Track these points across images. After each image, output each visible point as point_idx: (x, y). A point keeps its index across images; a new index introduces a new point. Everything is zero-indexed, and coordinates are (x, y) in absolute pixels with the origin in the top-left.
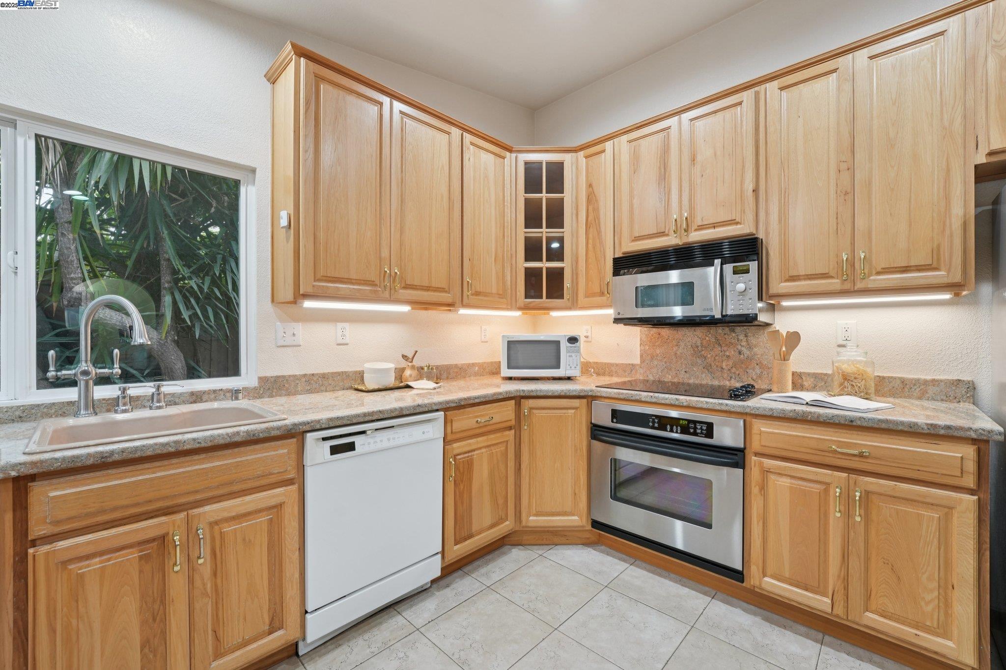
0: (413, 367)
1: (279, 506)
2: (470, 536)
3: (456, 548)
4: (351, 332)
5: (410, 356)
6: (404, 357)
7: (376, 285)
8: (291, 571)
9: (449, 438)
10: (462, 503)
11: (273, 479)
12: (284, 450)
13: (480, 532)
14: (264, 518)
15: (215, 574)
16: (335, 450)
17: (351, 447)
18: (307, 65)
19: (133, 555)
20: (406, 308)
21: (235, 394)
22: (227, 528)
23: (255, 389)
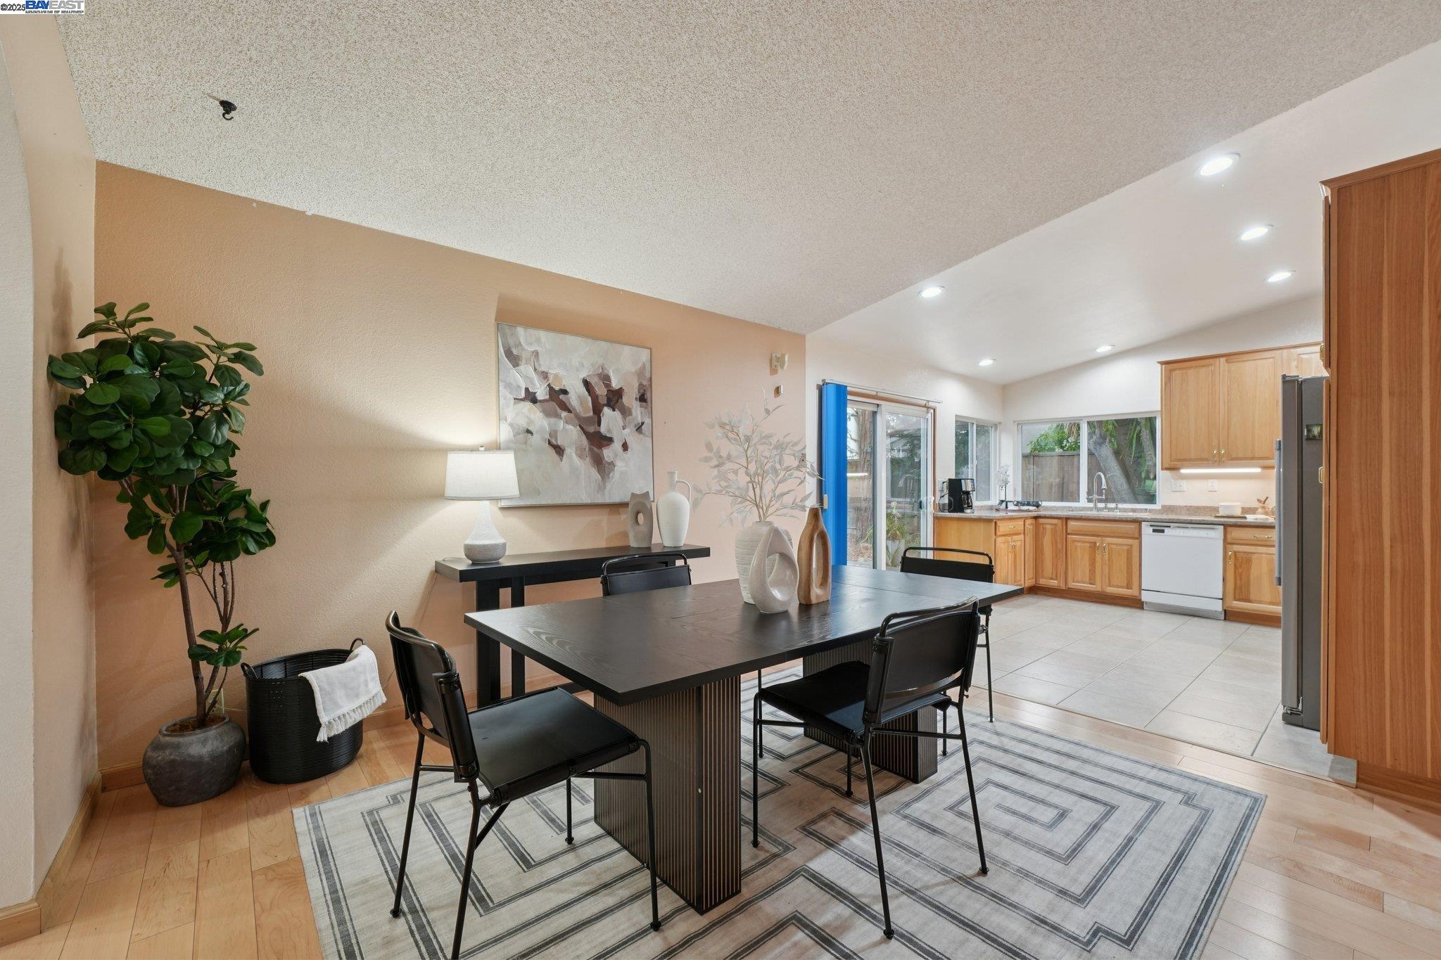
0: (1263, 508)
1: (1131, 546)
2: (1249, 601)
3: (1235, 602)
4: (1216, 484)
5: (1263, 500)
6: (1258, 500)
7: (1209, 460)
8: (1135, 570)
9: (1229, 541)
10: (1241, 579)
11: (1130, 536)
12: (1133, 526)
13: (1260, 602)
14: (1126, 548)
15: (1109, 560)
16: (1154, 531)
17: (1163, 531)
18: (1165, 367)
19: (1088, 545)
20: (1258, 470)
21: (1150, 511)
22: (1113, 546)
23: (1159, 510)
